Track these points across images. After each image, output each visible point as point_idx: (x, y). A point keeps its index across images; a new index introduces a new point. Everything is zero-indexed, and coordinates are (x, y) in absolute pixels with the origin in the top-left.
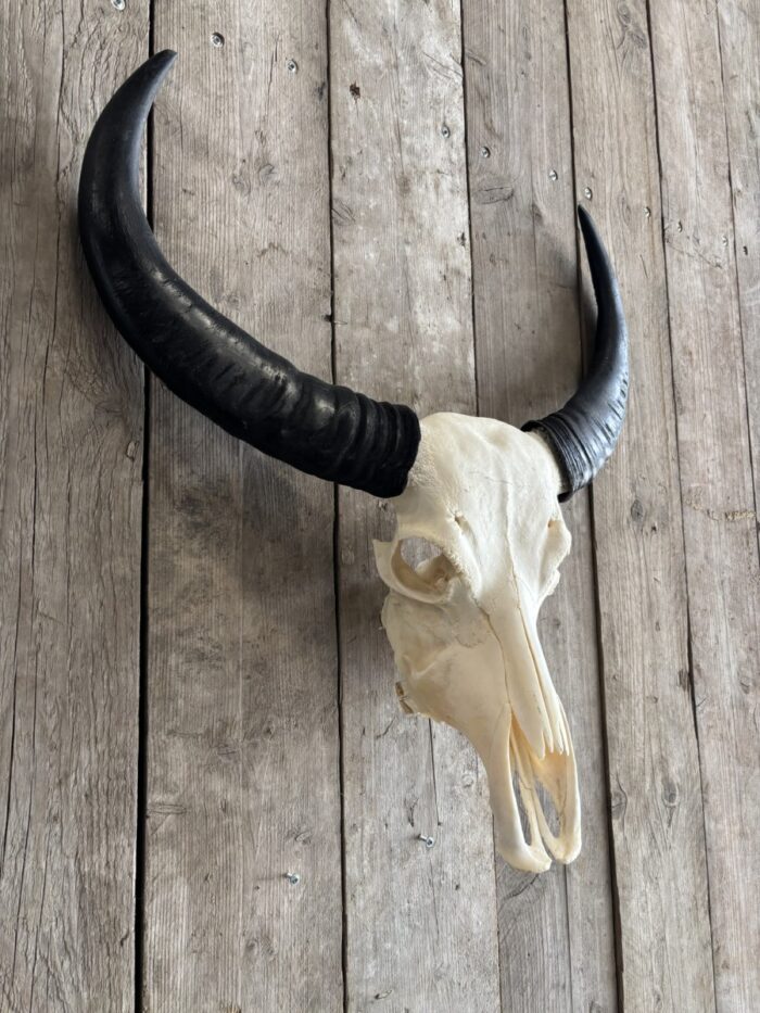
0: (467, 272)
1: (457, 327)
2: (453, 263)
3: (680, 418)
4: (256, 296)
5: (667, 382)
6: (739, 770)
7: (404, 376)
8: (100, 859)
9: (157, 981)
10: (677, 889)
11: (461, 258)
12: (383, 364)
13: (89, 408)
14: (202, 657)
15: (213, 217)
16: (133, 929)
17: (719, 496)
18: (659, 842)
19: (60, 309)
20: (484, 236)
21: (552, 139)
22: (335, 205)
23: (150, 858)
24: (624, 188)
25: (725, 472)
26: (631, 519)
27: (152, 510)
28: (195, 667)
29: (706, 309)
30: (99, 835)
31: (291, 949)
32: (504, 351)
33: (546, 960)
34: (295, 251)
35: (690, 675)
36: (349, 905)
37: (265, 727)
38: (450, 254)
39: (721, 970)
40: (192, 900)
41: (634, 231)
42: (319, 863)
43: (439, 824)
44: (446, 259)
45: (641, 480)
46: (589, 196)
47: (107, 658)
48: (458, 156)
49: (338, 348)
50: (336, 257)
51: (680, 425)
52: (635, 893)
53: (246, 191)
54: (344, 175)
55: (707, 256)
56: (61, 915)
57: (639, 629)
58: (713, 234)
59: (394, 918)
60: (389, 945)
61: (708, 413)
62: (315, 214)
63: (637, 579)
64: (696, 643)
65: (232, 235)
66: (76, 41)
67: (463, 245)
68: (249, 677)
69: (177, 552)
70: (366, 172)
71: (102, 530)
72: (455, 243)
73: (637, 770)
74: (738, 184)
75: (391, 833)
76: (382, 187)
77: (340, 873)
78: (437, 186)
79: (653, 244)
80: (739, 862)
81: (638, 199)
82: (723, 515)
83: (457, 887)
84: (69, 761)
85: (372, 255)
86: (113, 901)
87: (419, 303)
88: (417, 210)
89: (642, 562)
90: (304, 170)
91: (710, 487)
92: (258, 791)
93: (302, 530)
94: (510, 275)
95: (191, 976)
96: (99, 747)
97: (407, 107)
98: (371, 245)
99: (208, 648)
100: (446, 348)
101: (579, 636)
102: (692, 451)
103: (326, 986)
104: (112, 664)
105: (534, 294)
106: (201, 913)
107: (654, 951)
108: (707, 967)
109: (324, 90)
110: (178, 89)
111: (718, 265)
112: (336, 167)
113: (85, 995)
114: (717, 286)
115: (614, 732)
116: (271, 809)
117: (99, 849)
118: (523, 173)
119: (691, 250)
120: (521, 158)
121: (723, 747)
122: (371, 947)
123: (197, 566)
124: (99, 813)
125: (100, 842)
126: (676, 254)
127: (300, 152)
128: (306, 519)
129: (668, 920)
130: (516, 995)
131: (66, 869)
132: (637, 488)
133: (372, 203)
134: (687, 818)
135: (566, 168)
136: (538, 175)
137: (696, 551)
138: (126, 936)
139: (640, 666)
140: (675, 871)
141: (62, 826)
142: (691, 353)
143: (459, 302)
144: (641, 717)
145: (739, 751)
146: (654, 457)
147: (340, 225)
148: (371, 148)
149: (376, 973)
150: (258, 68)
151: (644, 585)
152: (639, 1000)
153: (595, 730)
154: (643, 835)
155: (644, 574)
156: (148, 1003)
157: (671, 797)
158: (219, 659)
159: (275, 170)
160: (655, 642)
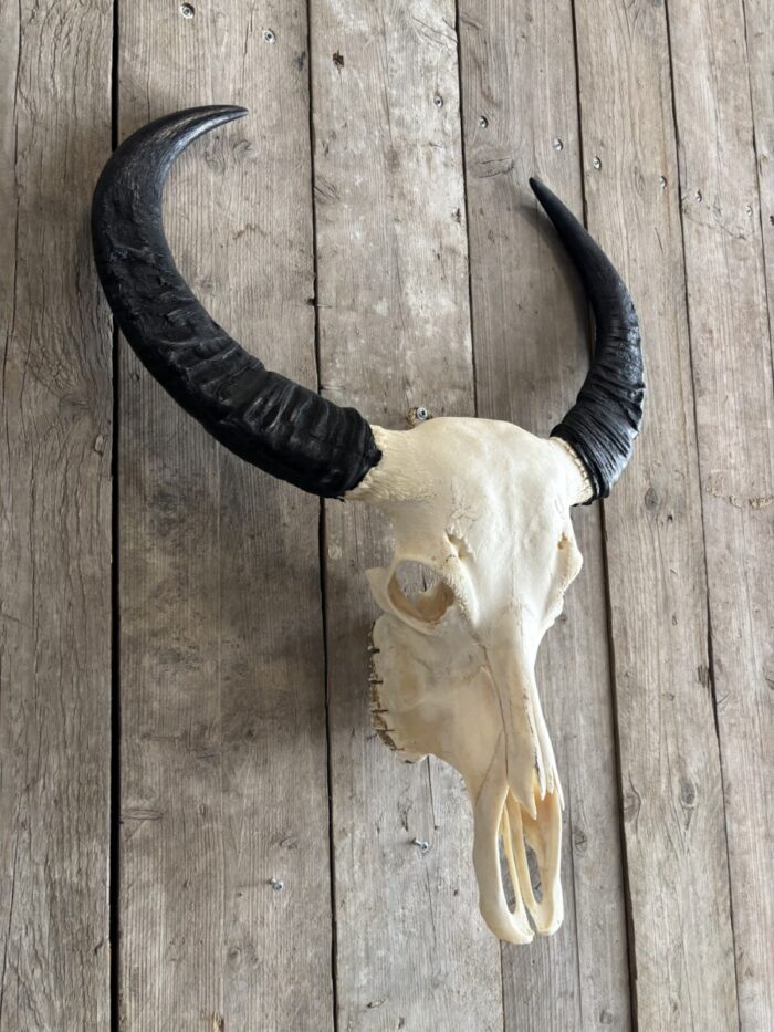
0: (463, 250)
1: (453, 309)
2: (446, 241)
3: (699, 400)
4: (233, 281)
5: (685, 362)
6: (765, 770)
7: (395, 362)
8: (71, 867)
9: (134, 990)
10: (695, 893)
11: (457, 236)
12: (371, 349)
13: (54, 401)
14: (177, 657)
15: (184, 198)
16: (108, 936)
17: (743, 481)
18: (675, 846)
19: (19, 299)
20: (482, 212)
21: (557, 107)
22: (317, 183)
23: (125, 864)
24: (636, 157)
25: (749, 456)
26: (644, 508)
27: (122, 506)
28: (171, 668)
29: (728, 284)
30: (70, 841)
31: (276, 956)
32: (504, 332)
33: (552, 968)
34: (275, 234)
35: (711, 671)
36: (339, 911)
37: (246, 730)
38: (444, 231)
39: (744, 978)
40: (170, 908)
41: (648, 203)
42: (307, 869)
43: (436, 828)
44: (440, 236)
45: (655, 466)
46: (598, 166)
47: (77, 660)
48: (453, 126)
49: (322, 333)
50: (319, 237)
51: (698, 408)
52: (650, 898)
53: (219, 170)
54: (327, 151)
55: (730, 227)
56: (31, 923)
57: (654, 623)
58: (737, 204)
59: (387, 924)
60: (381, 953)
61: (730, 395)
62: (295, 193)
63: (651, 571)
64: (717, 637)
65: (205, 217)
66: (33, 16)
67: (459, 221)
68: (228, 678)
69: (150, 550)
70: (351, 146)
71: (69, 526)
72: (449, 220)
73: (652, 771)
74: (763, 149)
75: (384, 837)
76: (369, 162)
77: (328, 879)
78: (429, 159)
79: (669, 215)
80: (764, 866)
81: (653, 168)
82: (747, 502)
83: (456, 893)
84: (38, 766)
85: (358, 234)
86: (85, 907)
87: (410, 285)
88: (407, 186)
89: (657, 553)
90: (285, 147)
91: (733, 473)
92: (240, 796)
93: (285, 525)
94: (510, 252)
95: (170, 984)
96: (69, 752)
97: (396, 76)
98: (358, 225)
99: (184, 649)
100: (440, 331)
101: (587, 632)
102: (712, 436)
103: (315, 995)
104: (82, 666)
105: (537, 272)
106: (179, 921)
107: (670, 958)
108: (729, 974)
109: (305, 61)
110: (144, 63)
111: (742, 237)
112: (318, 142)
113: (57, 1004)
114: (740, 259)
115: (626, 731)
116: (254, 813)
117: (70, 856)
118: (524, 142)
119: (712, 222)
120: (522, 128)
121: (746, 747)
122: (363, 954)
123: (171, 564)
124: (69, 819)
125: (71, 848)
126: (695, 225)
127: (279, 127)
128: (289, 514)
129: (686, 926)
130: (520, 1004)
131: (36, 877)
132: (652, 475)
133: (359, 180)
134: (707, 820)
135: (572, 137)
136: (541, 147)
137: (716, 541)
138: (101, 945)
139: (655, 662)
140: (693, 875)
141: (30, 834)
142: (711, 332)
143: (454, 282)
144: (657, 715)
145: (765, 749)
146: (671, 442)
147: (323, 203)
148: (357, 122)
149: (368, 982)
150: (233, 38)
151: (660, 576)
152: (655, 1009)
153: (605, 729)
154: (658, 837)
155: (659, 565)
156: (125, 1012)
157: (689, 799)
158: (196, 660)
159: (251, 147)
160: (670, 636)
